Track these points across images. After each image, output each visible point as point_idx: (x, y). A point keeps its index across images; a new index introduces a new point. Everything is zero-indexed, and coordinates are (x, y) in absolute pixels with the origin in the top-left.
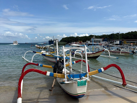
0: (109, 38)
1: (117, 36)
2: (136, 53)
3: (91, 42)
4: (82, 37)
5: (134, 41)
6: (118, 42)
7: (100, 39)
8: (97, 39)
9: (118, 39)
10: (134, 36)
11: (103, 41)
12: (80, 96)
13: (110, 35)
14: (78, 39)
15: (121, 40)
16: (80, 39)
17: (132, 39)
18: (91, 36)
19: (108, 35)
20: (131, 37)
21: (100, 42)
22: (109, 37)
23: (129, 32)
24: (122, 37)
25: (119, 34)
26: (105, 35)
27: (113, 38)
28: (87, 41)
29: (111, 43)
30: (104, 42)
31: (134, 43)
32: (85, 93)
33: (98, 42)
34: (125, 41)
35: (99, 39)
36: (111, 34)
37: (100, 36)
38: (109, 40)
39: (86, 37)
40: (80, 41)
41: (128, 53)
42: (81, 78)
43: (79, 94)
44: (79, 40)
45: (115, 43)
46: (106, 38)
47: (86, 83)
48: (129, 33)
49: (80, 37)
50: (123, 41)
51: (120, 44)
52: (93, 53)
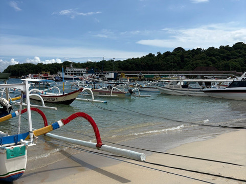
0: (97, 69)
1: (110, 64)
2: (134, 93)
3: (66, 74)
4: (49, 65)
5: (136, 73)
6: (112, 75)
7: (83, 69)
8: (77, 70)
9: (111, 70)
10: (136, 65)
11: (88, 72)
12: (14, 177)
13: (98, 63)
14: (41, 68)
15: (116, 72)
16: (44, 68)
17: (133, 70)
18: (66, 64)
19: (95, 63)
20: (132, 67)
21: (82, 74)
22: (97, 66)
23: (129, 59)
24: (119, 67)
25: (113, 61)
26: (91, 62)
27: (104, 68)
28: (58, 73)
29: (100, 76)
30: (89, 74)
31: (136, 76)
32: (24, 171)
33: (79, 74)
34: (123, 74)
35: (80, 70)
36: (101, 62)
37: (82, 64)
38: (98, 71)
39: (56, 65)
40: (44, 72)
41: (123, 93)
42: (18, 143)
43: (10, 174)
44: (44, 70)
45: (107, 77)
46: (93, 67)
47: (25, 150)
48: (128, 61)
49: (45, 65)
50: (120, 73)
51: (116, 78)
52: (64, 95)
